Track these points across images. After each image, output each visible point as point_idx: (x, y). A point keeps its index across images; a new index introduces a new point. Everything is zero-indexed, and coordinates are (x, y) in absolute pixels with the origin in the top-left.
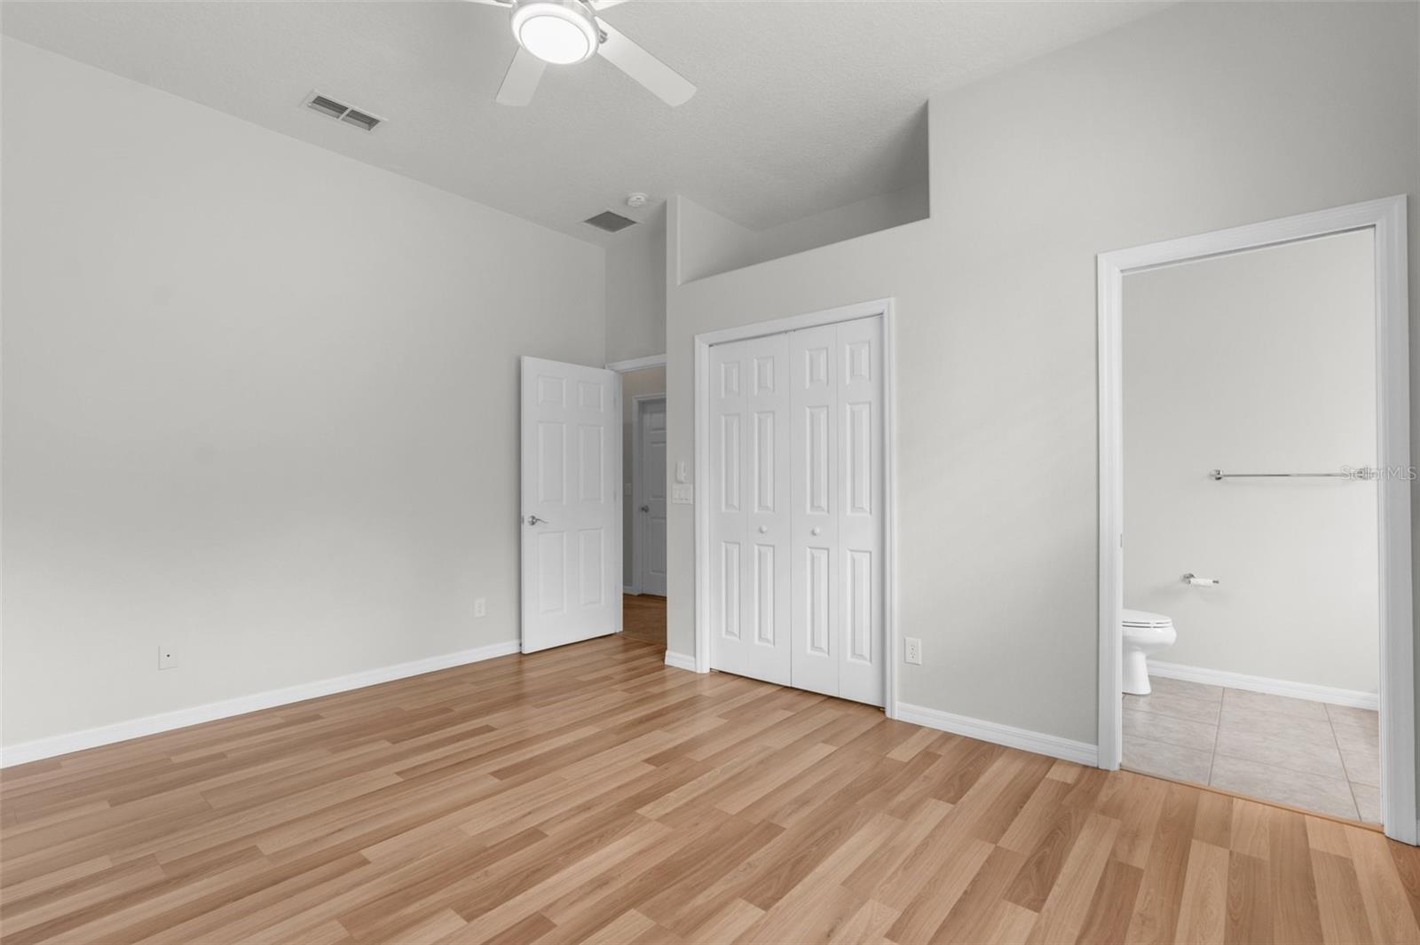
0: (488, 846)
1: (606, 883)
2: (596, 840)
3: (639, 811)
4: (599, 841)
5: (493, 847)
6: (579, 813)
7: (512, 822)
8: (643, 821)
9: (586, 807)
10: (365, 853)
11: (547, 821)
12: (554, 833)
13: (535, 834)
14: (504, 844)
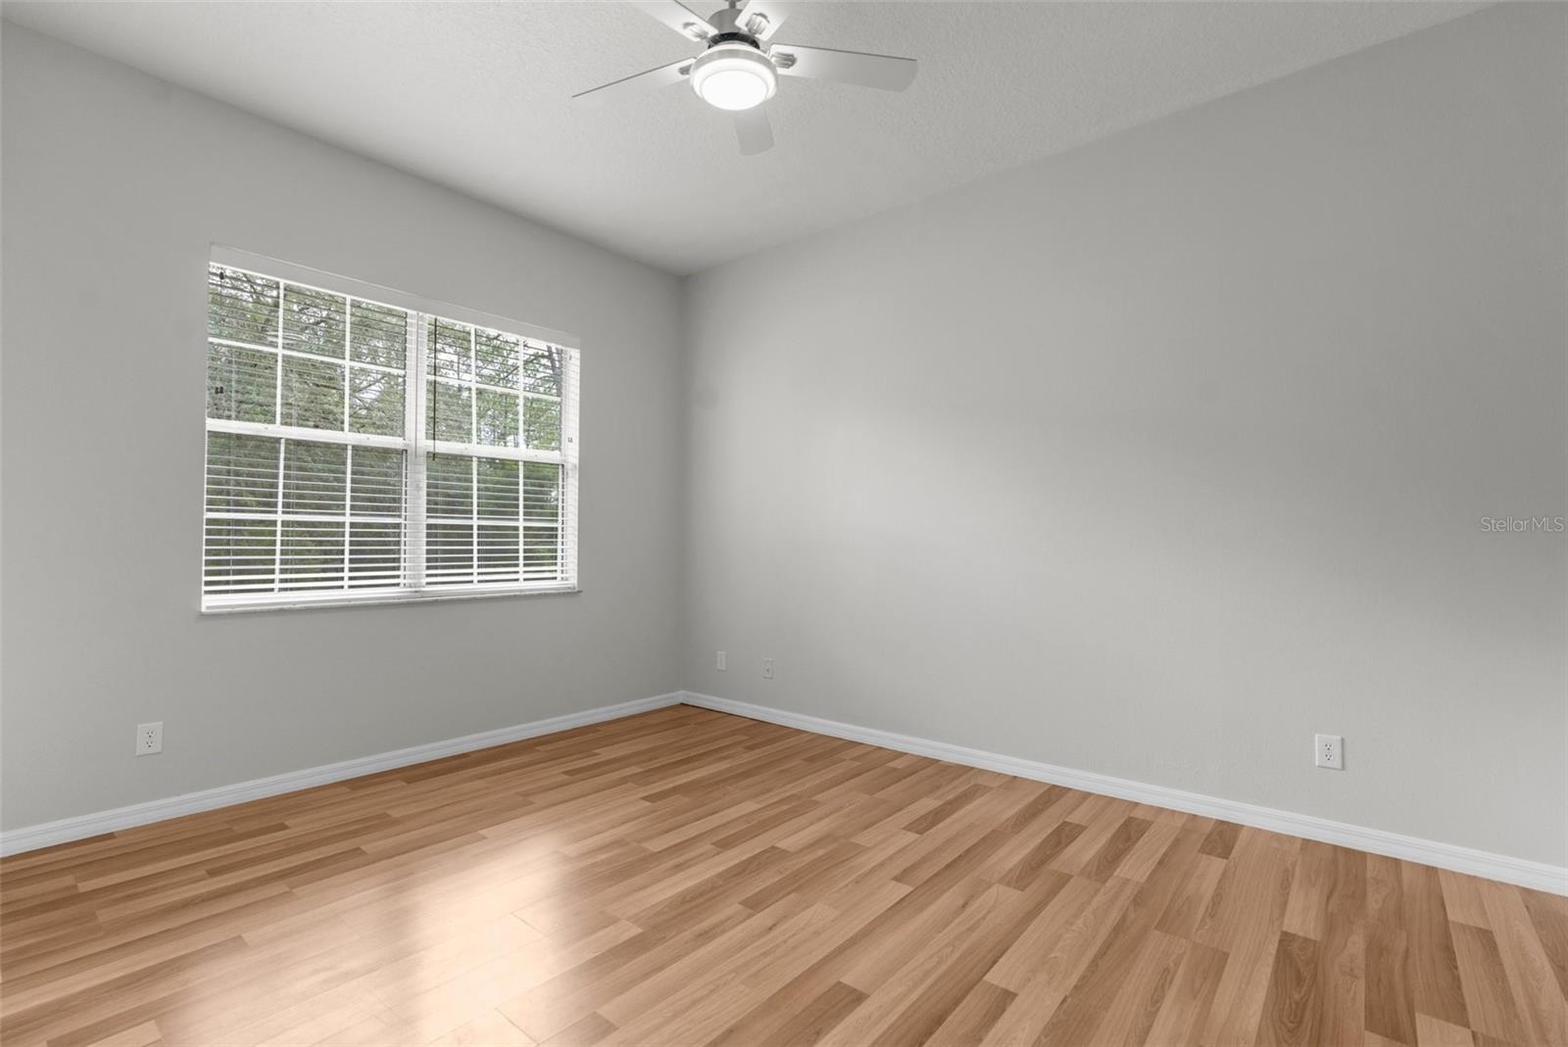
0: (793, 895)
1: (678, 866)
2: (688, 898)
3: (640, 930)
4: (685, 897)
5: (789, 893)
6: (711, 930)
7: (785, 917)
8: (635, 919)
9: (705, 936)
10: (904, 890)
11: (745, 920)
12: (732, 907)
13: (754, 905)
14: (781, 895)
